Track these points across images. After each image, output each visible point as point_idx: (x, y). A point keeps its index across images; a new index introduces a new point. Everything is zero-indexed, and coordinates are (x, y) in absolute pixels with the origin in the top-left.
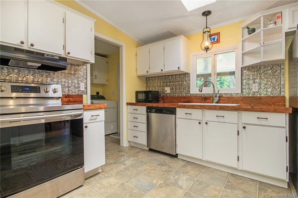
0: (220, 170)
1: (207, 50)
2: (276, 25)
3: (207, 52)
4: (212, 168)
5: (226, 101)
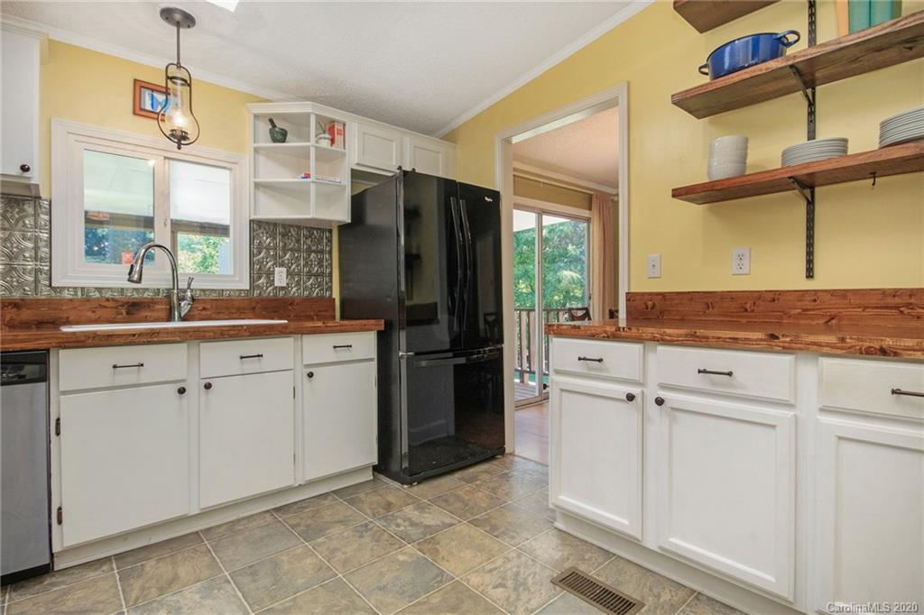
0: (243, 518)
1: (180, 140)
2: (332, 145)
3: (179, 148)
4: (219, 526)
5: (209, 313)
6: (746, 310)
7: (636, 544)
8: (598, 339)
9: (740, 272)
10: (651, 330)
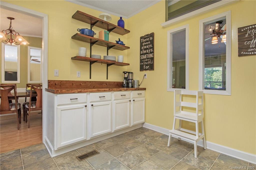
6: (81, 85)
7: (86, 141)
8: (75, 93)
9: (79, 77)
10: (90, 90)
